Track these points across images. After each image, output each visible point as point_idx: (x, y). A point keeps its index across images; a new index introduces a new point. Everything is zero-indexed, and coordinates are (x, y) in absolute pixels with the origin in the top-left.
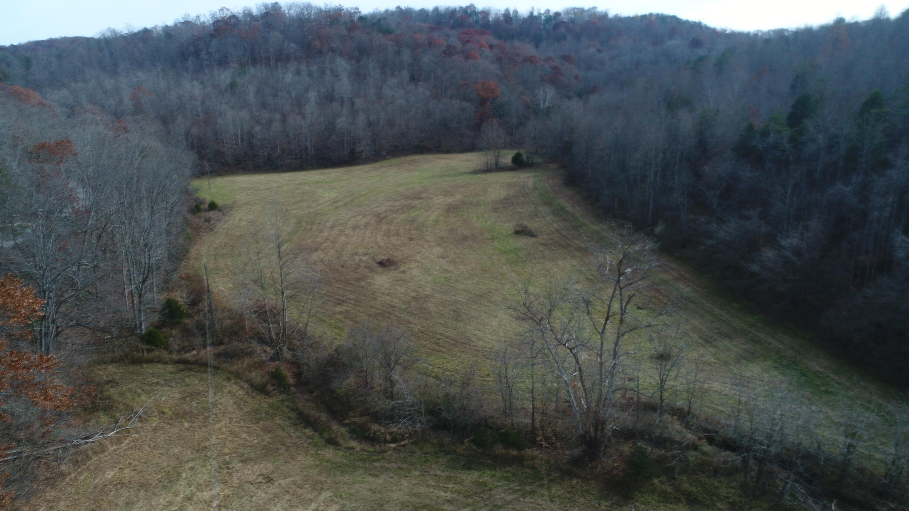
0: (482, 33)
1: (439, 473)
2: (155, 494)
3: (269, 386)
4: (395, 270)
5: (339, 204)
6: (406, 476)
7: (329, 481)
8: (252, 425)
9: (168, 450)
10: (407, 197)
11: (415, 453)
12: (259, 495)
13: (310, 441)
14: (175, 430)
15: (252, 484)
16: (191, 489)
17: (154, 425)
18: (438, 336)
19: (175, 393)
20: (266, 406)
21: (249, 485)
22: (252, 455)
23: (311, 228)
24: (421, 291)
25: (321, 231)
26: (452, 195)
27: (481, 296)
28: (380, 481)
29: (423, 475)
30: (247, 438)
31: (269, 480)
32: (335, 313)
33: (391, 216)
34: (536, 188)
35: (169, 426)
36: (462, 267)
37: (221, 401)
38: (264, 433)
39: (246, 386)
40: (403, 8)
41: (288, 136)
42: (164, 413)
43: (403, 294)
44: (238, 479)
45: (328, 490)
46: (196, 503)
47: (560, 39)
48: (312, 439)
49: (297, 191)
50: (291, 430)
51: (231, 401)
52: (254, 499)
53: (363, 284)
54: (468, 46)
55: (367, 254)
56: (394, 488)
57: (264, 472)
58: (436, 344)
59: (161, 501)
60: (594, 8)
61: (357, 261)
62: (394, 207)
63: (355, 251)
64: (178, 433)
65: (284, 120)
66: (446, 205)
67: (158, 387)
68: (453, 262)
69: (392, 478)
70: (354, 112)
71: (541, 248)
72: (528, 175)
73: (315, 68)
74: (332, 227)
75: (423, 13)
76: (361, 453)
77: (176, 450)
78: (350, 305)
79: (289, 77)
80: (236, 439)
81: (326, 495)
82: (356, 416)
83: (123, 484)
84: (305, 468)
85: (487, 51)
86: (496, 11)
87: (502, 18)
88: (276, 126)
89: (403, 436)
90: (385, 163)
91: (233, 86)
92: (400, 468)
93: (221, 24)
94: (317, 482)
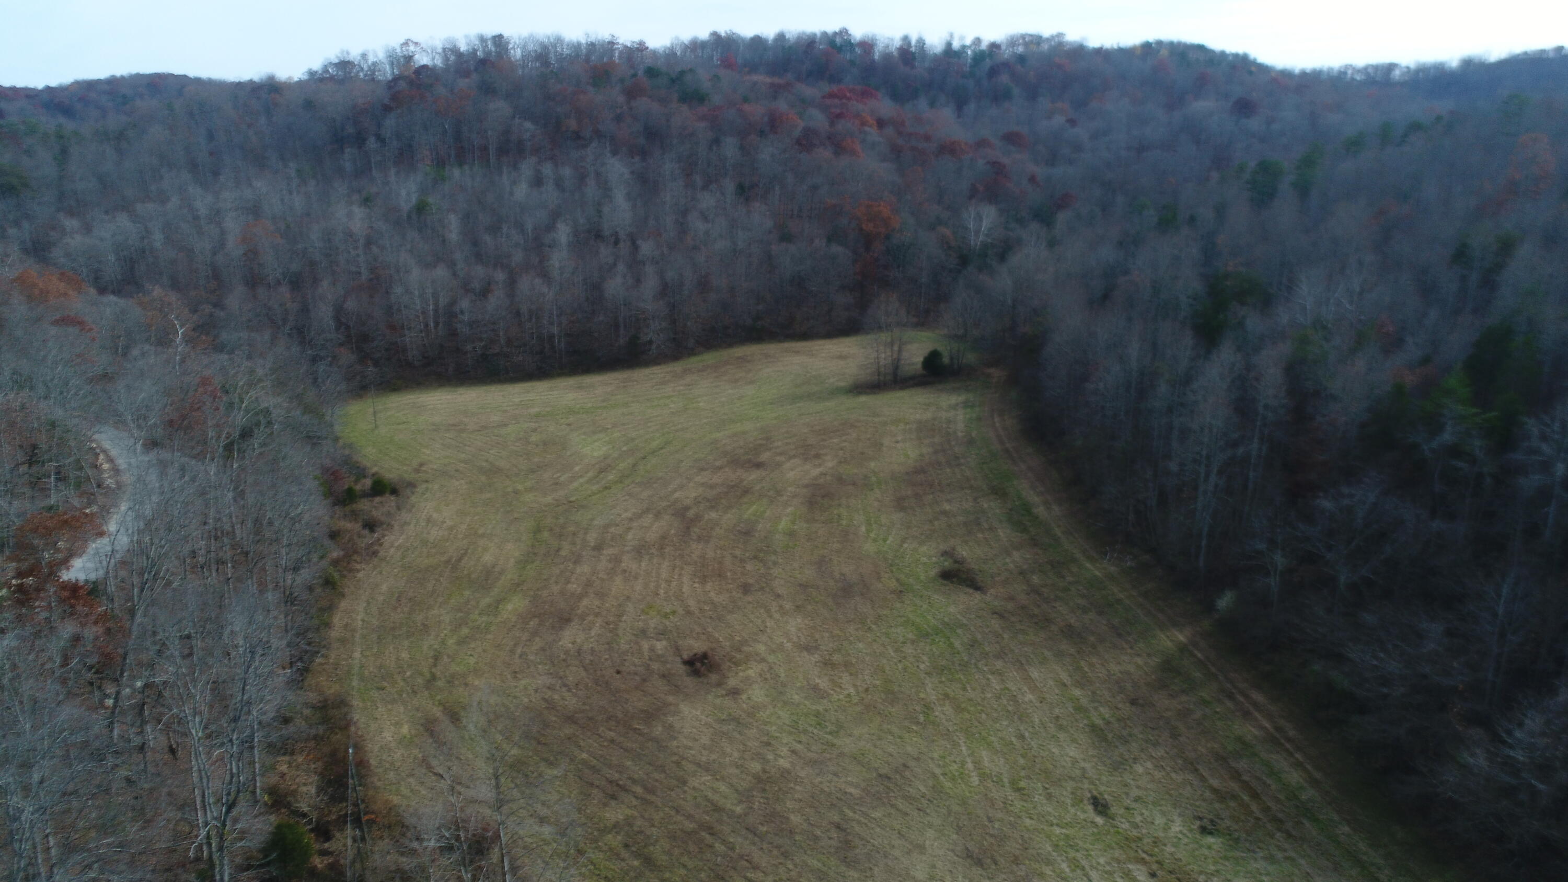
0: (865, 94)
4: (719, 685)
5: (611, 477)
10: (735, 462)
23: (559, 550)
24: (770, 756)
25: (578, 560)
26: (817, 456)
27: (888, 778)
32: (604, 831)
33: (706, 517)
34: (971, 442)
36: (846, 680)
40: (723, 34)
41: (518, 314)
43: (737, 767)
47: (1000, 97)
49: (534, 438)
53: (658, 730)
54: (841, 126)
55: (662, 634)
60: (1060, 35)
61: (646, 655)
62: (712, 487)
63: (641, 624)
65: (512, 282)
66: (806, 486)
68: (828, 664)
70: (635, 264)
71: (996, 624)
72: (954, 399)
73: (567, 171)
74: (598, 548)
75: (757, 42)
78: (635, 802)
79: (522, 191)
85: (873, 133)
86: (886, 41)
87: (895, 54)
88: (496, 300)
90: (694, 362)
91: (421, 208)
93: (402, 85)
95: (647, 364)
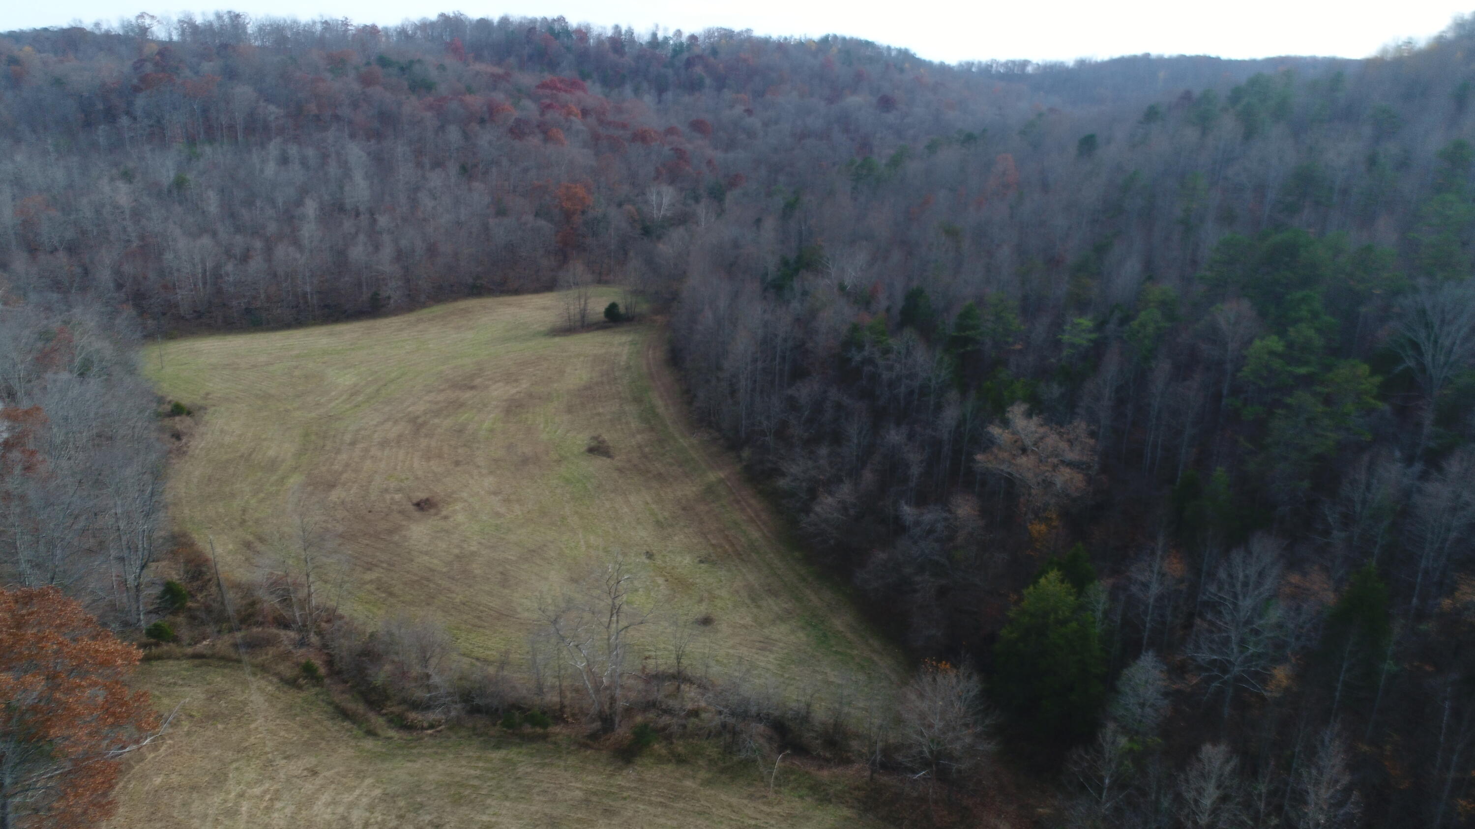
0: (573, 85)
1: (471, 754)
2: (207, 794)
3: (301, 679)
4: (436, 514)
5: (360, 398)
6: (441, 760)
7: (370, 770)
8: (288, 722)
9: (208, 754)
10: (455, 386)
11: (450, 738)
12: (306, 786)
13: (349, 733)
14: (209, 733)
15: (298, 778)
16: (240, 787)
17: (185, 730)
18: (481, 608)
19: (199, 693)
20: (299, 700)
21: (295, 780)
22: (294, 752)
23: (324, 446)
24: (465, 546)
25: (338, 451)
26: (516, 381)
27: (534, 551)
28: (417, 765)
29: (457, 757)
30: (286, 735)
31: (314, 773)
32: (365, 583)
33: (431, 422)
34: (628, 368)
35: (202, 730)
36: (517, 508)
37: (250, 699)
38: (302, 729)
39: (275, 680)
40: (451, 15)
41: (275, 275)
42: (192, 716)
43: (445, 552)
44: (284, 774)
45: (369, 777)
46: (248, 799)
47: (693, 86)
48: (351, 732)
49: (297, 373)
50: (329, 724)
51: (262, 699)
52: (302, 790)
53: (396, 538)
54: (550, 115)
55: (399, 490)
56: (430, 771)
57: (308, 766)
58: (479, 618)
59: (216, 799)
60: (748, 31)
61: (388, 502)
62: (437, 403)
63: (385, 486)
64: (213, 736)
65: (269, 250)
66: (506, 400)
67: (177, 688)
68: (507, 501)
69: (428, 762)
70: (374, 234)
71: (615, 475)
72: (625, 338)
73: (310, 152)
74: (353, 443)
75: (483, 24)
76: (400, 741)
77: (216, 753)
78: (382, 570)
79: (271, 168)
80: (275, 737)
81: (369, 781)
82: (393, 706)
83: (173, 788)
84: (347, 760)
85: (577, 123)
86: (600, 30)
87: (608, 41)
88: (256, 264)
89: (440, 722)
90: (425, 313)
91: (180, 183)
92: (436, 753)
94: (359, 772)
95: (386, 315)
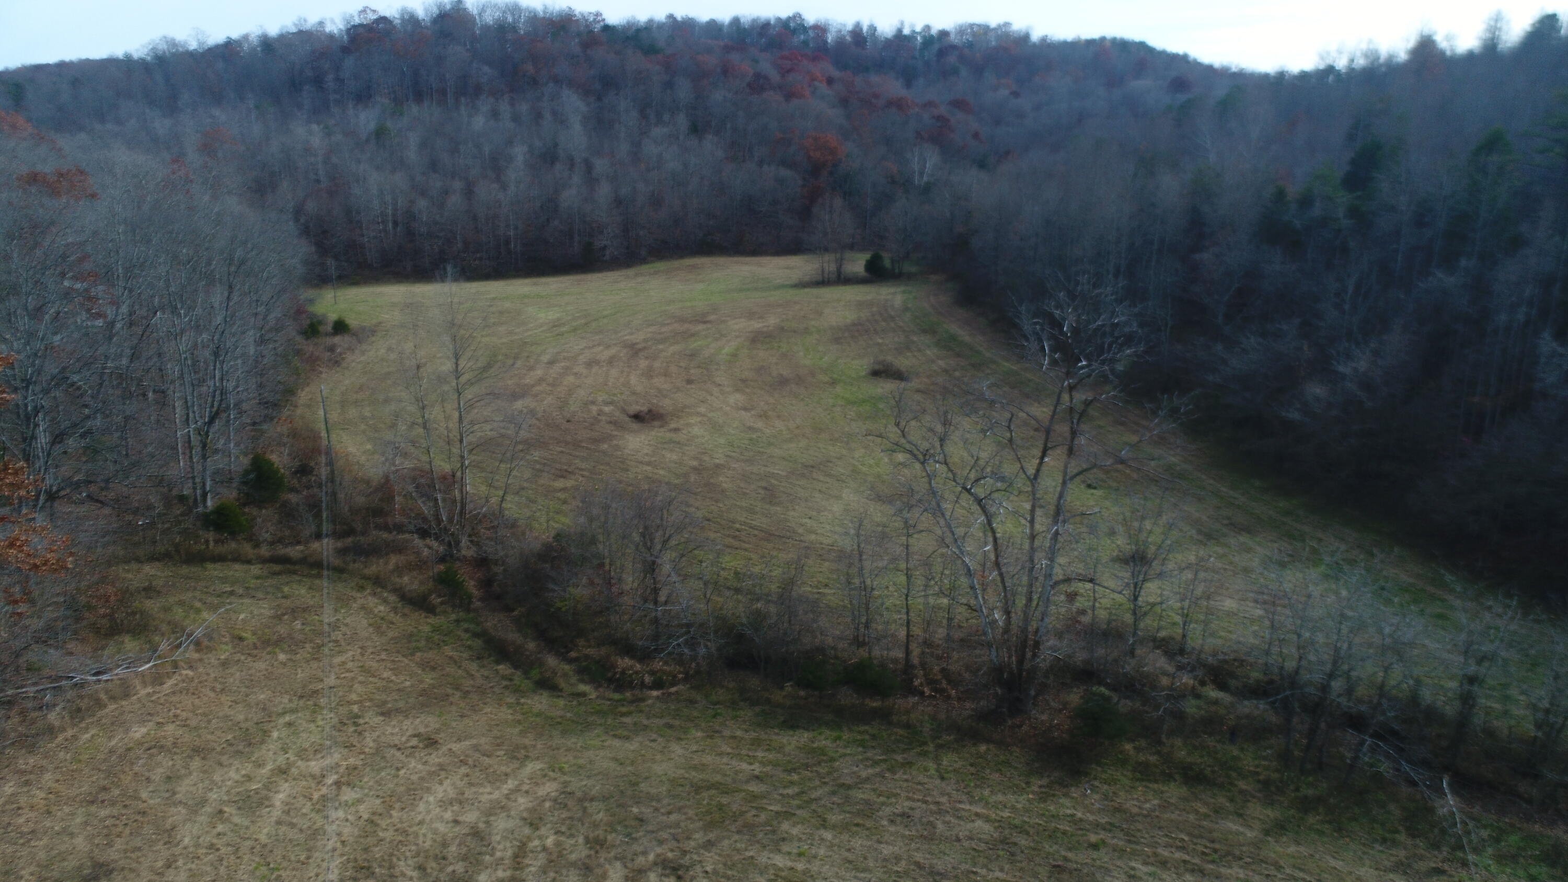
0: (815, 59)
1: (739, 733)
2: (221, 764)
3: (433, 596)
4: (661, 426)
5: (563, 329)
6: (680, 739)
7: (539, 746)
8: (400, 658)
9: (247, 696)
10: (682, 320)
11: (696, 702)
12: (411, 766)
13: (505, 683)
14: (261, 665)
15: (399, 749)
16: (287, 756)
17: (222, 657)
18: (737, 526)
19: (264, 608)
20: (427, 629)
21: (393, 751)
22: (401, 704)
23: (513, 365)
24: (706, 458)
25: (531, 369)
26: (761, 318)
27: (813, 467)
28: (633, 746)
29: (711, 737)
30: (393, 678)
31: (431, 743)
32: (555, 490)
33: (654, 348)
34: (906, 309)
35: (250, 659)
36: (778, 424)
37: (345, 622)
38: (423, 670)
39: (392, 598)
40: (679, 18)
41: (475, 219)
42: (241, 639)
43: (676, 463)
44: (374, 741)
45: (537, 759)
46: (294, 779)
47: (947, 73)
48: (511, 680)
49: (491, 309)
50: (473, 667)
51: (365, 622)
52: (402, 772)
53: (604, 447)
54: (790, 78)
55: (611, 403)
56: (658, 757)
57: (422, 730)
58: (735, 537)
59: (232, 774)
60: (1007, 24)
61: (595, 413)
62: (660, 333)
63: (590, 399)
64: (267, 670)
65: (469, 192)
66: (751, 332)
67: (232, 599)
68: (764, 416)
69: (654, 741)
70: (591, 179)
71: (918, 397)
72: (892, 290)
73: (524, 108)
74: (551, 363)
76: (599, 701)
77: (262, 696)
78: (581, 478)
79: (479, 122)
80: (371, 679)
81: (532, 767)
82: (590, 647)
83: (162, 747)
84: (497, 725)
85: (823, 88)
86: (839, 27)
87: (848, 38)
88: (454, 204)
89: (675, 676)
90: (645, 268)
91: (380, 133)
92: (670, 726)
93: (361, 30)
94: (517, 747)
95: (600, 270)
